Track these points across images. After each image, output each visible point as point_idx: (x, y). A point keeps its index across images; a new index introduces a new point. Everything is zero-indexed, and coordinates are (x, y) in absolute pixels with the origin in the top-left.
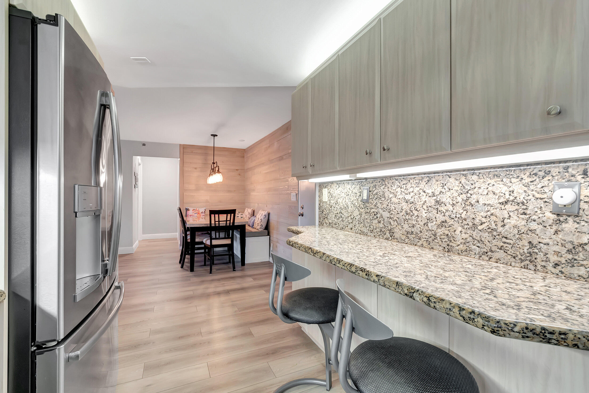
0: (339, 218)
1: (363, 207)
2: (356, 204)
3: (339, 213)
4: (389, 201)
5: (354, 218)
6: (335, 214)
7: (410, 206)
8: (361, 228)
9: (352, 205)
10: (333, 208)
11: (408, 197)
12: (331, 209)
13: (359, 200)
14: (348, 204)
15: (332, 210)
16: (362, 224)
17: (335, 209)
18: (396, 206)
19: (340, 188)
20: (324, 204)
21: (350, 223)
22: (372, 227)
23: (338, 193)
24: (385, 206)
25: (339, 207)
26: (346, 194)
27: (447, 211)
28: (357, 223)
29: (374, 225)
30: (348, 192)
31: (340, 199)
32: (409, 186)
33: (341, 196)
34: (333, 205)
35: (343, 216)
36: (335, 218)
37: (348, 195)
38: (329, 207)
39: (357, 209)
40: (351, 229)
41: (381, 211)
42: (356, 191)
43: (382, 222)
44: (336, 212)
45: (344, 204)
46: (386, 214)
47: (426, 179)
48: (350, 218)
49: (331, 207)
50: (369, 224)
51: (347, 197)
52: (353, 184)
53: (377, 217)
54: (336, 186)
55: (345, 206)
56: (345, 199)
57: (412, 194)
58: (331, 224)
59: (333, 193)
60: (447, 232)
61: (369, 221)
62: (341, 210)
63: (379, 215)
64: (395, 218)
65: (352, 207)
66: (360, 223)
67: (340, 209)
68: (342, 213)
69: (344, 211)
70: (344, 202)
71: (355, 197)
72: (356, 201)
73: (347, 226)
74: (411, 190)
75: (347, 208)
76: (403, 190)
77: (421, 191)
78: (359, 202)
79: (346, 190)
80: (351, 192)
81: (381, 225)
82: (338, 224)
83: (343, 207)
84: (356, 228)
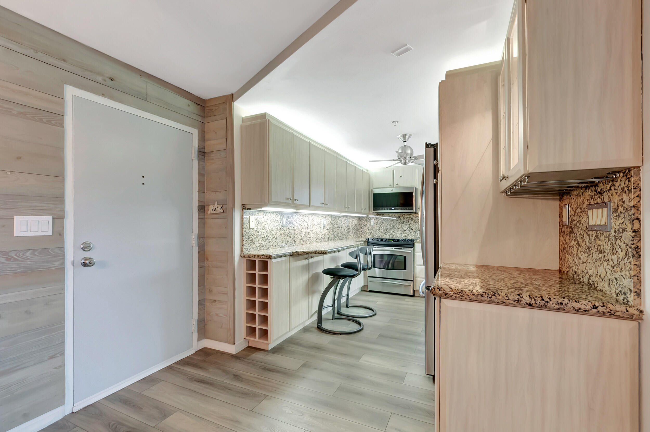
0: (266, 240)
1: (282, 230)
2: (278, 228)
3: (266, 236)
4: (294, 225)
5: (277, 238)
6: (262, 238)
7: (301, 227)
8: (281, 243)
9: (276, 229)
10: (260, 233)
11: (300, 223)
12: (258, 234)
13: (280, 225)
14: (273, 228)
15: (260, 235)
16: (282, 241)
17: (263, 233)
18: (296, 227)
19: (266, 217)
20: (251, 230)
21: (274, 242)
22: (287, 241)
23: (265, 220)
24: (292, 228)
25: (265, 232)
26: (271, 221)
27: (310, 228)
28: (279, 241)
29: (288, 239)
30: (273, 220)
31: (267, 225)
32: (300, 217)
33: (267, 223)
34: (260, 230)
35: (269, 238)
36: (262, 241)
37: (273, 222)
38: (257, 233)
39: (279, 232)
40: (275, 246)
41: (291, 231)
42: (278, 219)
43: (291, 237)
44: (264, 236)
45: (270, 229)
46: (293, 232)
47: (305, 216)
48: (274, 238)
49: (258, 233)
50: (285, 240)
51: (272, 224)
52: (276, 214)
53: (289, 235)
54: (263, 215)
55: (271, 230)
56: (270, 225)
57: (301, 222)
58: (258, 248)
59: (260, 220)
60: (309, 236)
61: (285, 238)
62: (268, 234)
63: (290, 234)
64: (296, 234)
65: (276, 231)
66: (281, 240)
67: (266, 233)
68: (268, 236)
69: (270, 234)
70: (270, 227)
71: (277, 223)
72: (278, 226)
73: (272, 245)
74: (301, 220)
75: (272, 231)
76: (299, 219)
77: (304, 220)
78: (280, 226)
79: (271, 219)
80: (275, 220)
81: (291, 239)
82: (265, 245)
83: (269, 232)
84: (278, 244)
